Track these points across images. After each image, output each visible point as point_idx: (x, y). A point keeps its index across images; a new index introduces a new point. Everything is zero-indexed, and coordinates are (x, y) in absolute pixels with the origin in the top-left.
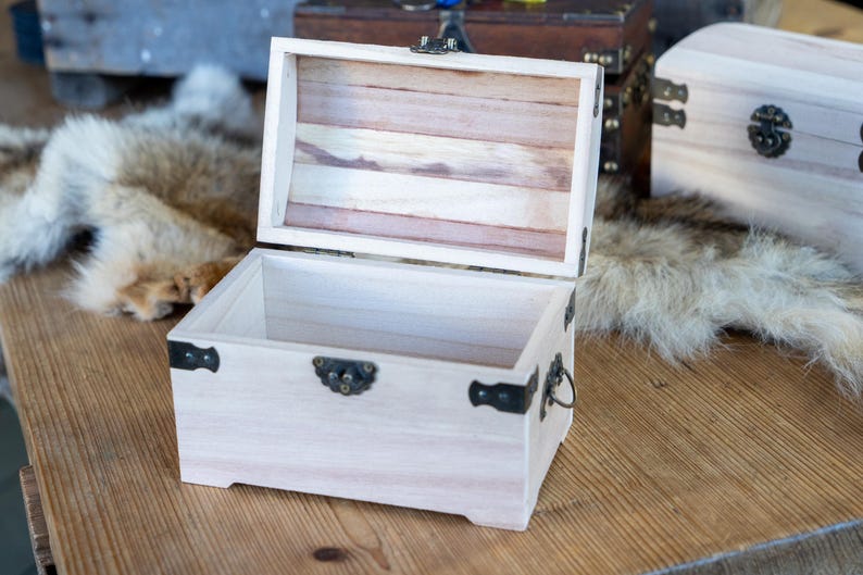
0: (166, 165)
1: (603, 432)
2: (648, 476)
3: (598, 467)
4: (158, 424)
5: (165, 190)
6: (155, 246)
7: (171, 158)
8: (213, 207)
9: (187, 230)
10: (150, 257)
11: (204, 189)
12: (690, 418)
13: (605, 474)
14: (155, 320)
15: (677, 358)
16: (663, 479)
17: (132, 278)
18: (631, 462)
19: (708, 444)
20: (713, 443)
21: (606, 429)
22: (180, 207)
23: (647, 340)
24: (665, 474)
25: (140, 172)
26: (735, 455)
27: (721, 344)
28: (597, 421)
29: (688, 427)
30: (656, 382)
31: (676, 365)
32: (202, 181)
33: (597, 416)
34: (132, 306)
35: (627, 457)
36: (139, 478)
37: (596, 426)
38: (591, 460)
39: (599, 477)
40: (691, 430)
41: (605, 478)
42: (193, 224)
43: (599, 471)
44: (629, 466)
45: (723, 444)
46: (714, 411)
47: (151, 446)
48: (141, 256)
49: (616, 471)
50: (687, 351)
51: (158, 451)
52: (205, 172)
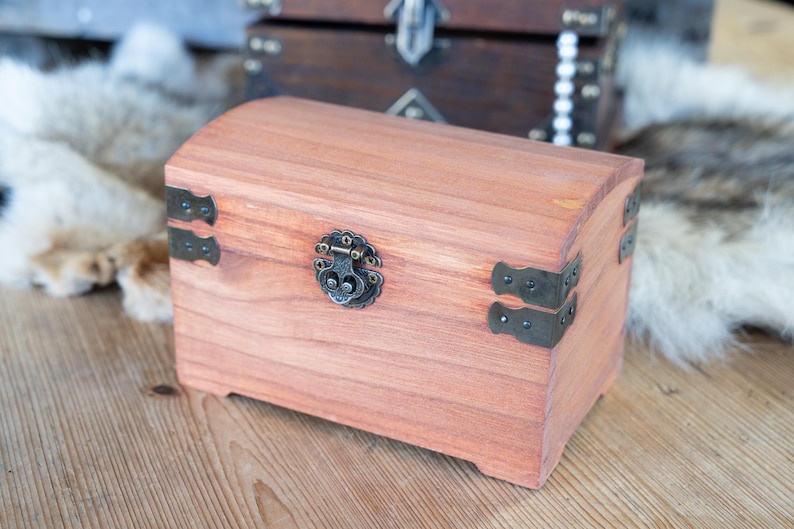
0: (93, 121)
1: (610, 451)
2: (678, 514)
3: (614, 499)
4: (62, 425)
5: (91, 148)
6: (76, 210)
7: (100, 113)
8: (145, 169)
9: (113, 193)
10: (70, 222)
11: (136, 148)
12: (715, 435)
13: (625, 510)
14: (71, 297)
15: (685, 359)
16: (698, 519)
17: (45, 245)
18: (654, 493)
19: (745, 472)
20: (750, 470)
21: (615, 448)
22: (106, 167)
23: (647, 334)
24: (699, 512)
25: (63, 127)
26: (783, 488)
27: (737, 343)
28: (603, 437)
29: (715, 448)
30: (665, 388)
31: (686, 367)
32: (134, 139)
33: (601, 429)
34: (44, 277)
35: (647, 486)
36: (29, 501)
37: (602, 442)
38: (603, 489)
39: (617, 513)
40: (720, 452)
41: (625, 516)
42: (121, 187)
43: (615, 505)
44: (651, 498)
45: (763, 473)
46: (743, 427)
47: (49, 456)
48: (59, 220)
49: (637, 506)
50: (697, 351)
51: (58, 462)
52: (139, 130)
